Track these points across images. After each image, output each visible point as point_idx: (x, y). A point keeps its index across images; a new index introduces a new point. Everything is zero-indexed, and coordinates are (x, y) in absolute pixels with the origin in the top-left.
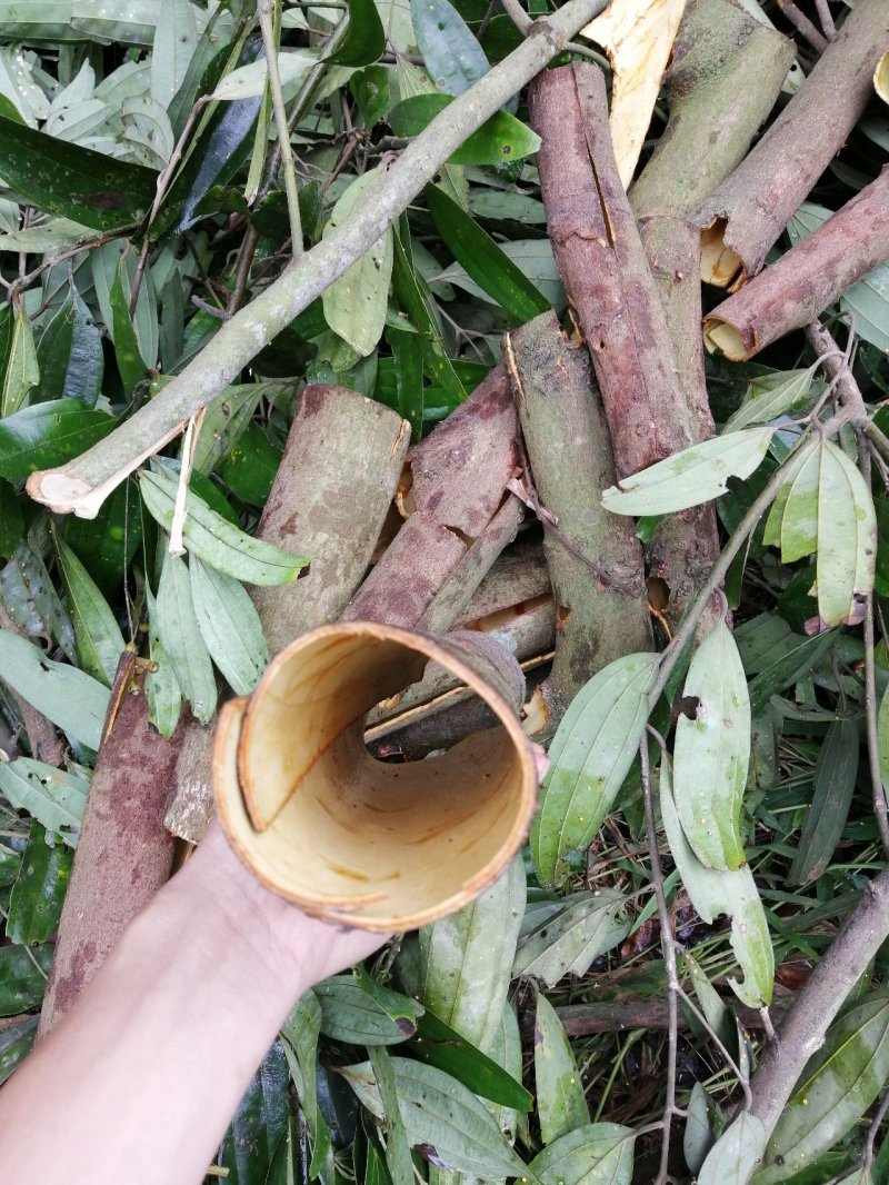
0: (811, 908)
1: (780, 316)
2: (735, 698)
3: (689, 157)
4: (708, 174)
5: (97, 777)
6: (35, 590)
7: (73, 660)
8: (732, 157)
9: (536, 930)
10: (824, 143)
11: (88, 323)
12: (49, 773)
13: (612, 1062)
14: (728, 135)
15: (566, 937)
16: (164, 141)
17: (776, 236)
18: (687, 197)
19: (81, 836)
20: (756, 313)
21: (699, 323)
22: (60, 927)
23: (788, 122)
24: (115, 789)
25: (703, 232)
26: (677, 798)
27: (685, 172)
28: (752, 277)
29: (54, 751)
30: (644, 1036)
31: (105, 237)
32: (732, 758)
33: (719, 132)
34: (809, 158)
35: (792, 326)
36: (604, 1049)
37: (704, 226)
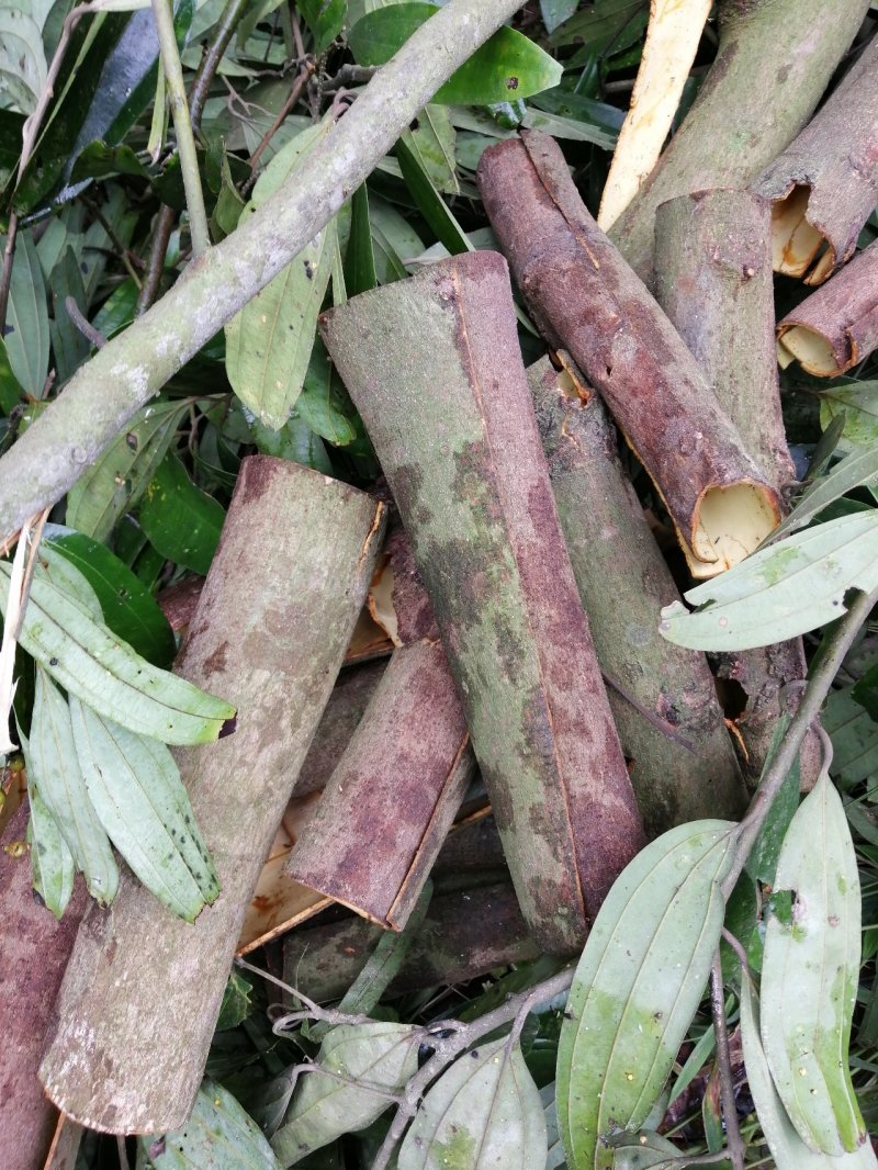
2: (841, 882)
3: (750, 101)
4: (774, 125)
8: (806, 103)
14: (802, 71)
16: (36, 72)
18: (746, 157)
20: (853, 317)
21: (773, 332)
25: (776, 206)
26: (765, 1037)
27: (745, 122)
28: (840, 264)
32: (839, 969)
33: (790, 67)
37: (778, 196)
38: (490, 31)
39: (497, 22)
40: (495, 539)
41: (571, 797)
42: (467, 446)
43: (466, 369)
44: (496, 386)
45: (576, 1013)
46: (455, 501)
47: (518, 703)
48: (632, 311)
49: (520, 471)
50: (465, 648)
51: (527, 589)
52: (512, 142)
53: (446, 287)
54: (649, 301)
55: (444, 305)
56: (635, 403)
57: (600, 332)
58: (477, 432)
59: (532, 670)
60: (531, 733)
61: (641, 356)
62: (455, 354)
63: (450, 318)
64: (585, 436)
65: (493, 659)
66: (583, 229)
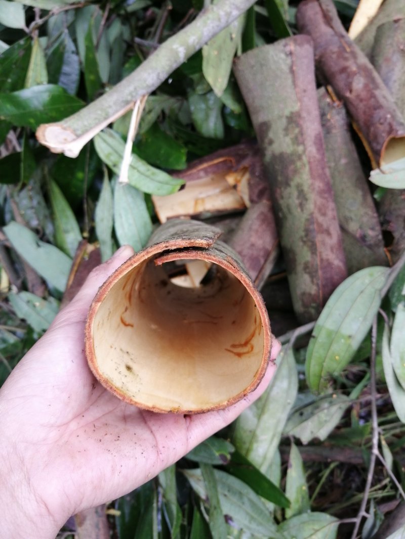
6: (35, 202)
7: (52, 242)
12: (38, 302)
29: (40, 290)
40: (300, 152)
41: (322, 260)
42: (292, 113)
43: (294, 83)
44: (305, 91)
45: (316, 336)
46: (284, 136)
47: (303, 220)
48: (363, 69)
49: (312, 127)
50: (282, 198)
51: (311, 174)
53: (288, 49)
54: (370, 66)
55: (287, 55)
56: (361, 105)
57: (348, 76)
58: (296, 107)
59: (310, 206)
60: (307, 231)
61: (366, 86)
62: (290, 76)
63: (289, 61)
64: (338, 119)
65: (294, 201)
66: (342, 36)
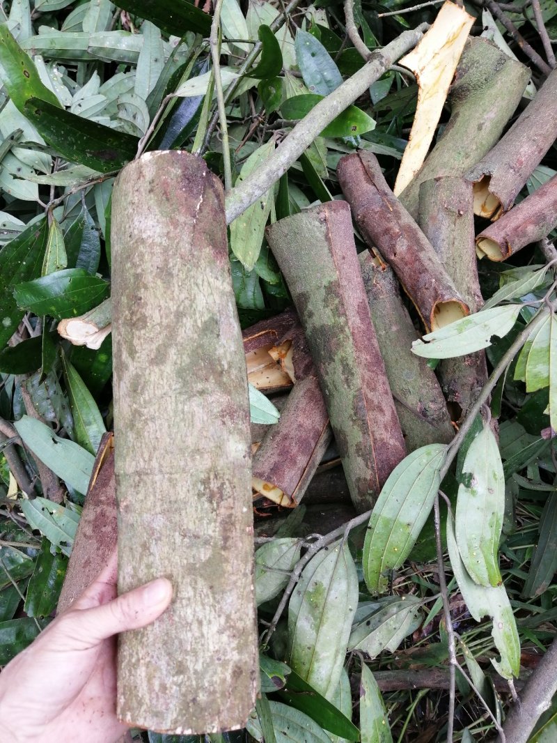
0: (538, 613)
1: (524, 234)
2: (495, 475)
3: (465, 138)
4: (477, 149)
5: (85, 512)
6: (51, 392)
7: (71, 437)
8: (492, 139)
9: (363, 620)
10: (550, 130)
11: (92, 229)
12: (55, 508)
13: (407, 709)
14: (489, 125)
15: (383, 626)
16: (143, 120)
17: (522, 186)
18: (463, 163)
19: (73, 548)
20: (509, 233)
21: (473, 240)
22: (58, 607)
23: (528, 117)
24: (96, 519)
25: (474, 185)
26: (458, 538)
27: (462, 148)
28: (506, 212)
29: (57, 494)
30: (428, 693)
31: (105, 176)
32: (493, 513)
33: (483, 123)
34: (542, 139)
35: (531, 241)
36: (401, 701)
37: (475, 180)
38: (344, 107)
39: (348, 103)
40: (342, 324)
41: (375, 439)
42: (330, 283)
43: (330, 250)
44: (344, 258)
45: (373, 526)
46: (324, 307)
47: (351, 397)
48: (407, 230)
49: (353, 295)
50: (327, 373)
51: (356, 347)
52: (354, 155)
53: (322, 215)
54: (415, 226)
55: (321, 223)
56: (406, 269)
57: (392, 238)
58: (335, 276)
59: (357, 381)
60: (356, 410)
61: (409, 248)
62: (326, 244)
63: (324, 228)
64: (384, 283)
65: (340, 377)
66: (386, 194)
